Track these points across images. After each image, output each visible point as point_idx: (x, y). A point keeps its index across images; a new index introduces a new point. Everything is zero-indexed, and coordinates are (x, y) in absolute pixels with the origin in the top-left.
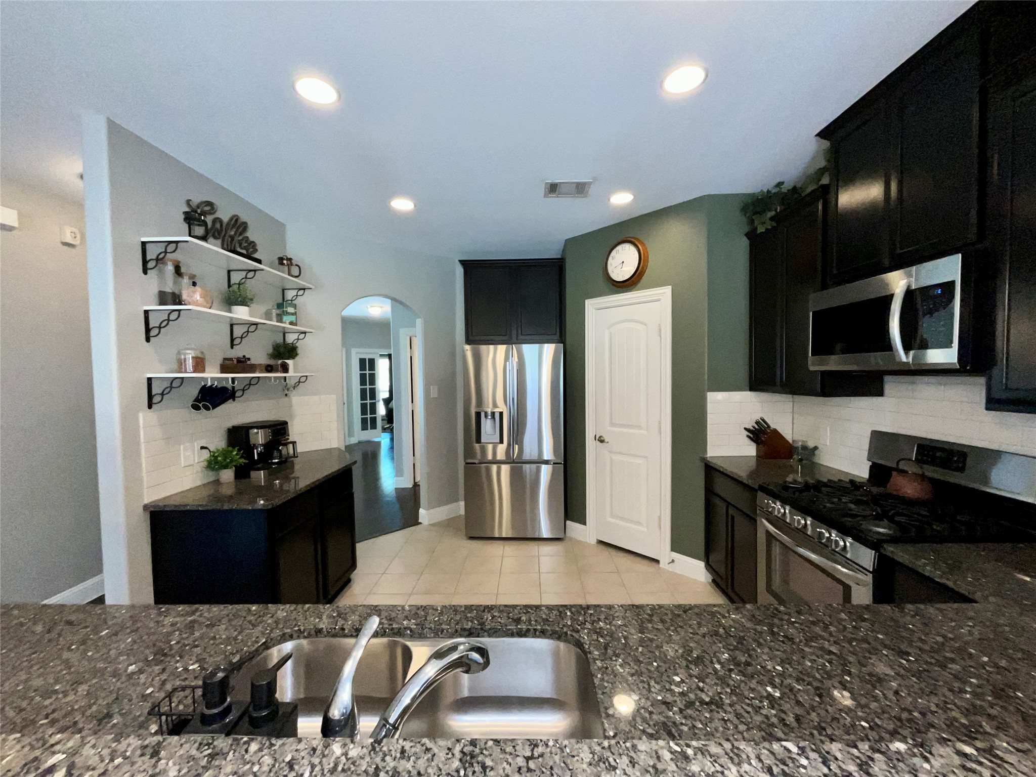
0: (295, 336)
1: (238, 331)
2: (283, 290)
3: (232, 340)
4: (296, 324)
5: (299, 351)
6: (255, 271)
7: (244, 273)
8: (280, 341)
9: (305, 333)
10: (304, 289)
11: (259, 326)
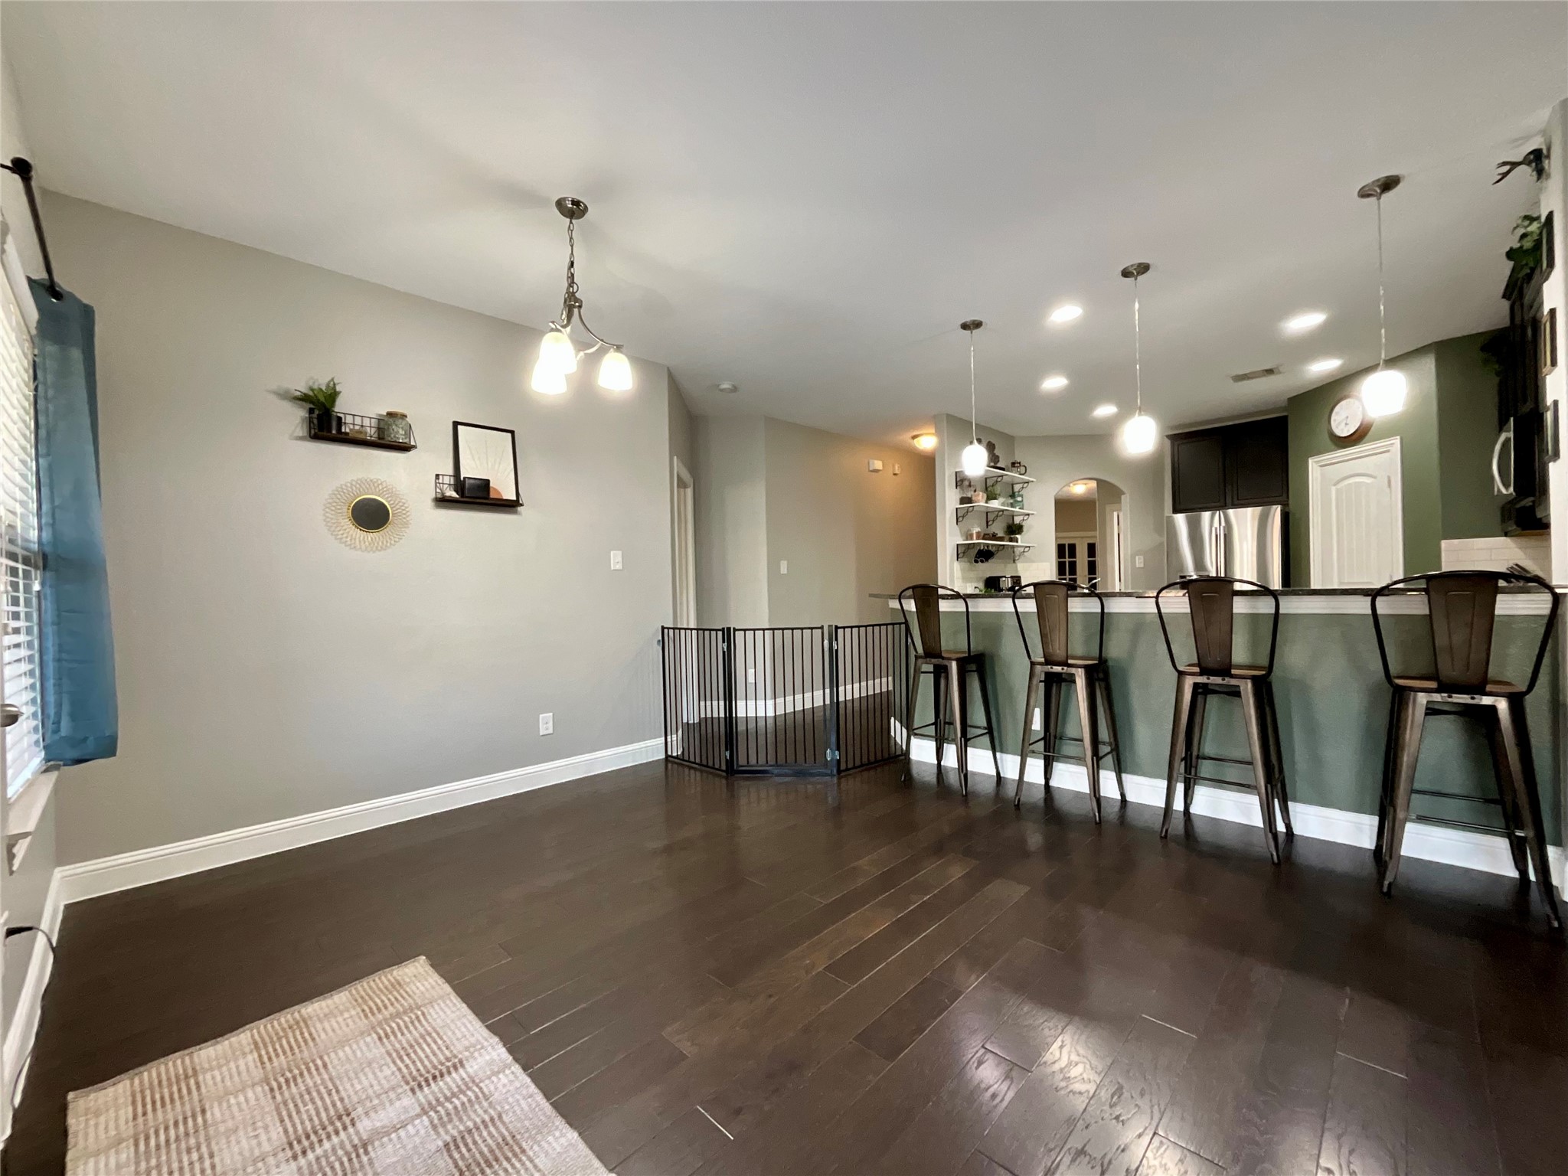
0: (1021, 518)
1: (991, 516)
2: (1012, 485)
3: (987, 522)
4: (1023, 509)
5: (1025, 529)
6: (1002, 476)
7: (995, 479)
8: (1011, 522)
9: (1028, 515)
10: (1028, 483)
11: (1005, 512)
